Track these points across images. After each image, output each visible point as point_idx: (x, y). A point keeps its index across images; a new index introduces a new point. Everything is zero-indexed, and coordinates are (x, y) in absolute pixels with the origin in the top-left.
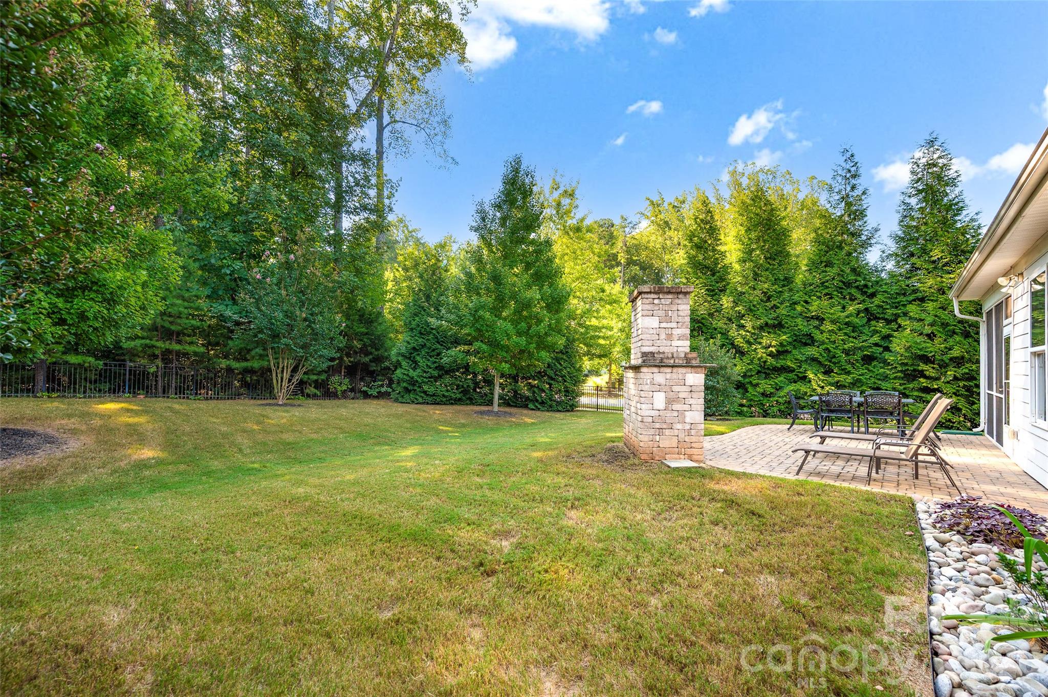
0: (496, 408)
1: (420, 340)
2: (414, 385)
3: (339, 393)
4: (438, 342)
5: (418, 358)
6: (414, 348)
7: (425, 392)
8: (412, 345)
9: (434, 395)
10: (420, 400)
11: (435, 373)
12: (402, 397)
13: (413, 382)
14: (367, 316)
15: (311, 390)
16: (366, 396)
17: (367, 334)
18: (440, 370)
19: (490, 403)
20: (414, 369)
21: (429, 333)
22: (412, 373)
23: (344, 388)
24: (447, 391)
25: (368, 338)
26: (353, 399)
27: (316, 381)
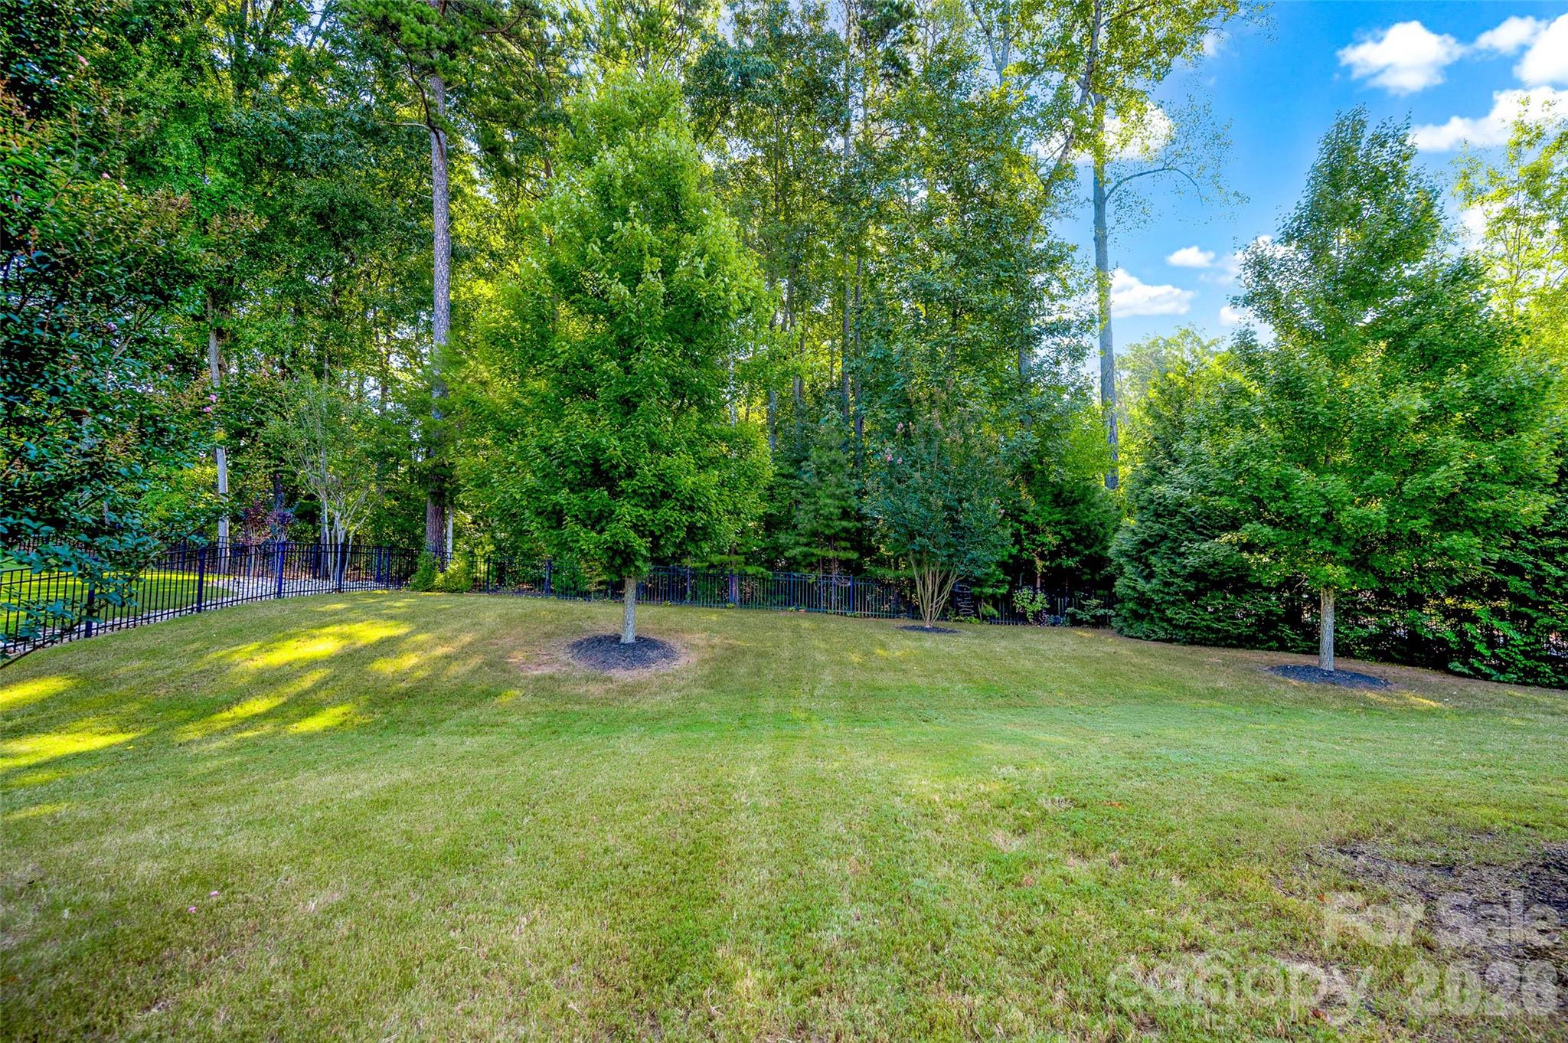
0: (1327, 660)
1: (1157, 526)
2: (1148, 607)
3: (1029, 615)
4: (1192, 528)
5: (1153, 560)
6: (1144, 542)
7: (1169, 621)
8: (1140, 537)
9: (1187, 627)
10: (1161, 634)
11: (1190, 587)
12: (1130, 626)
13: (1143, 601)
14: (1066, 494)
15: (989, 609)
16: (1076, 622)
17: (1067, 522)
18: (1199, 581)
19: (1314, 650)
20: (1149, 577)
21: (1172, 514)
22: (1141, 585)
23: (1038, 607)
24: (1219, 620)
25: (1069, 530)
26: (1054, 625)
27: (993, 596)
